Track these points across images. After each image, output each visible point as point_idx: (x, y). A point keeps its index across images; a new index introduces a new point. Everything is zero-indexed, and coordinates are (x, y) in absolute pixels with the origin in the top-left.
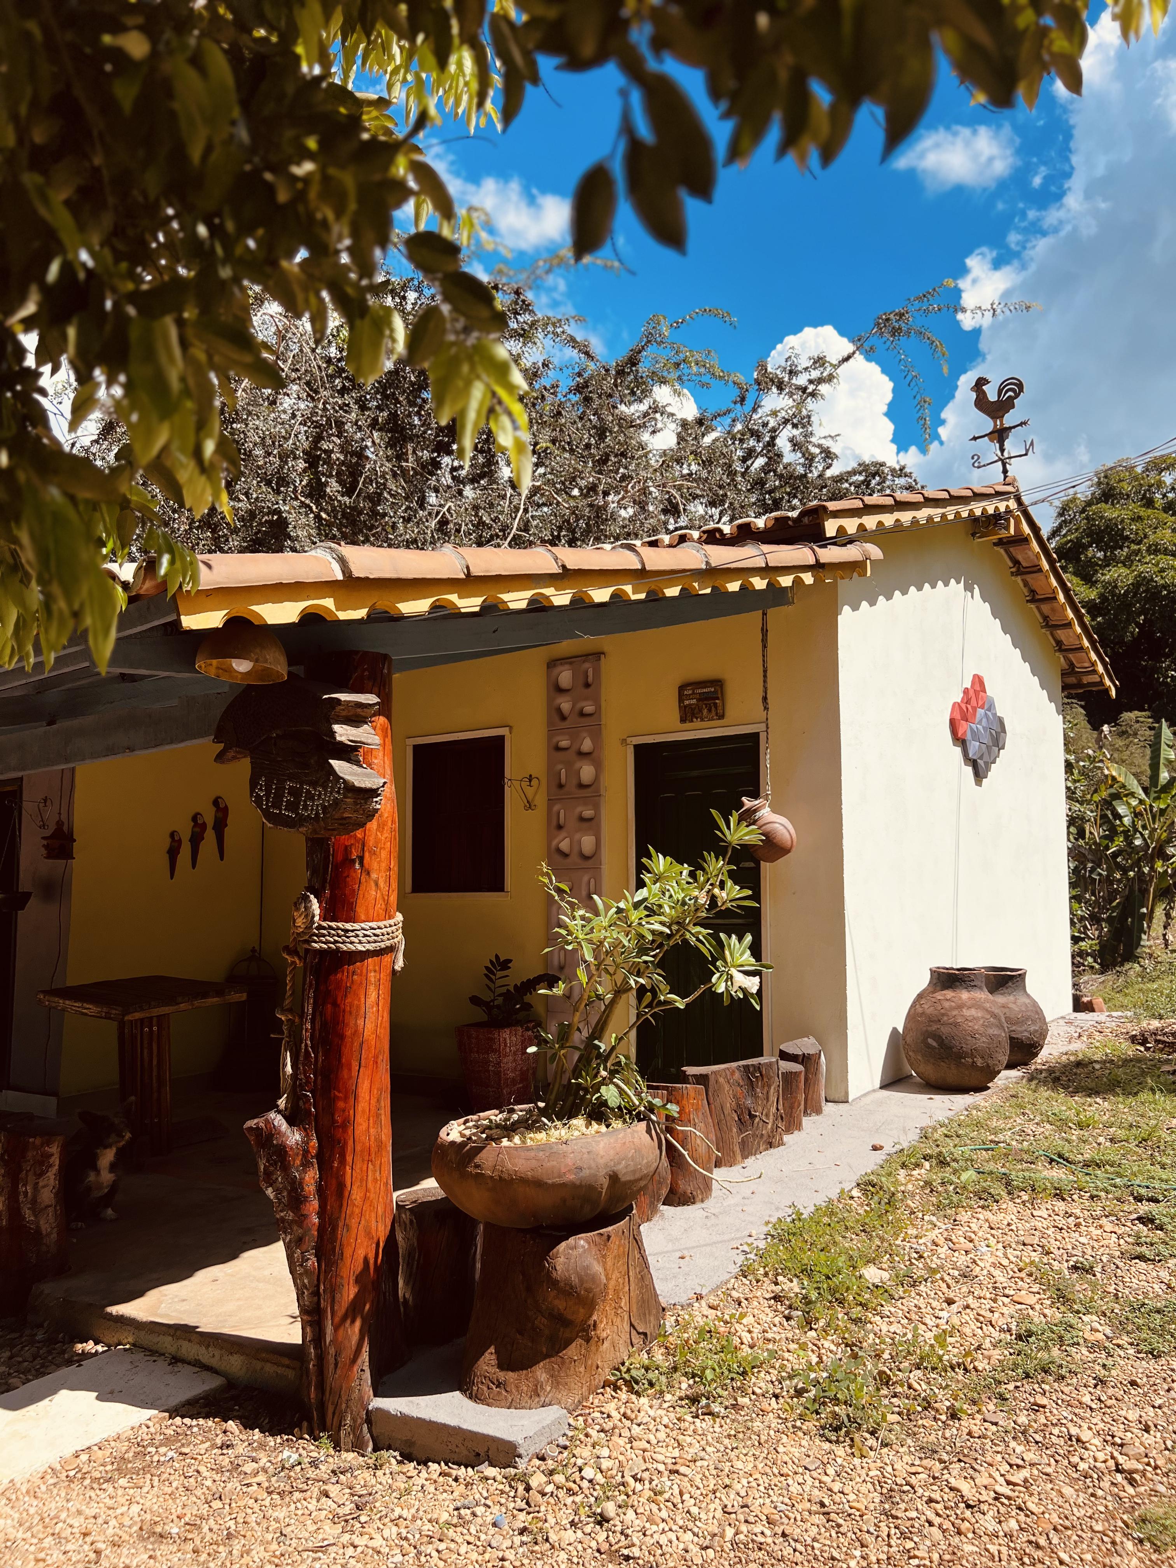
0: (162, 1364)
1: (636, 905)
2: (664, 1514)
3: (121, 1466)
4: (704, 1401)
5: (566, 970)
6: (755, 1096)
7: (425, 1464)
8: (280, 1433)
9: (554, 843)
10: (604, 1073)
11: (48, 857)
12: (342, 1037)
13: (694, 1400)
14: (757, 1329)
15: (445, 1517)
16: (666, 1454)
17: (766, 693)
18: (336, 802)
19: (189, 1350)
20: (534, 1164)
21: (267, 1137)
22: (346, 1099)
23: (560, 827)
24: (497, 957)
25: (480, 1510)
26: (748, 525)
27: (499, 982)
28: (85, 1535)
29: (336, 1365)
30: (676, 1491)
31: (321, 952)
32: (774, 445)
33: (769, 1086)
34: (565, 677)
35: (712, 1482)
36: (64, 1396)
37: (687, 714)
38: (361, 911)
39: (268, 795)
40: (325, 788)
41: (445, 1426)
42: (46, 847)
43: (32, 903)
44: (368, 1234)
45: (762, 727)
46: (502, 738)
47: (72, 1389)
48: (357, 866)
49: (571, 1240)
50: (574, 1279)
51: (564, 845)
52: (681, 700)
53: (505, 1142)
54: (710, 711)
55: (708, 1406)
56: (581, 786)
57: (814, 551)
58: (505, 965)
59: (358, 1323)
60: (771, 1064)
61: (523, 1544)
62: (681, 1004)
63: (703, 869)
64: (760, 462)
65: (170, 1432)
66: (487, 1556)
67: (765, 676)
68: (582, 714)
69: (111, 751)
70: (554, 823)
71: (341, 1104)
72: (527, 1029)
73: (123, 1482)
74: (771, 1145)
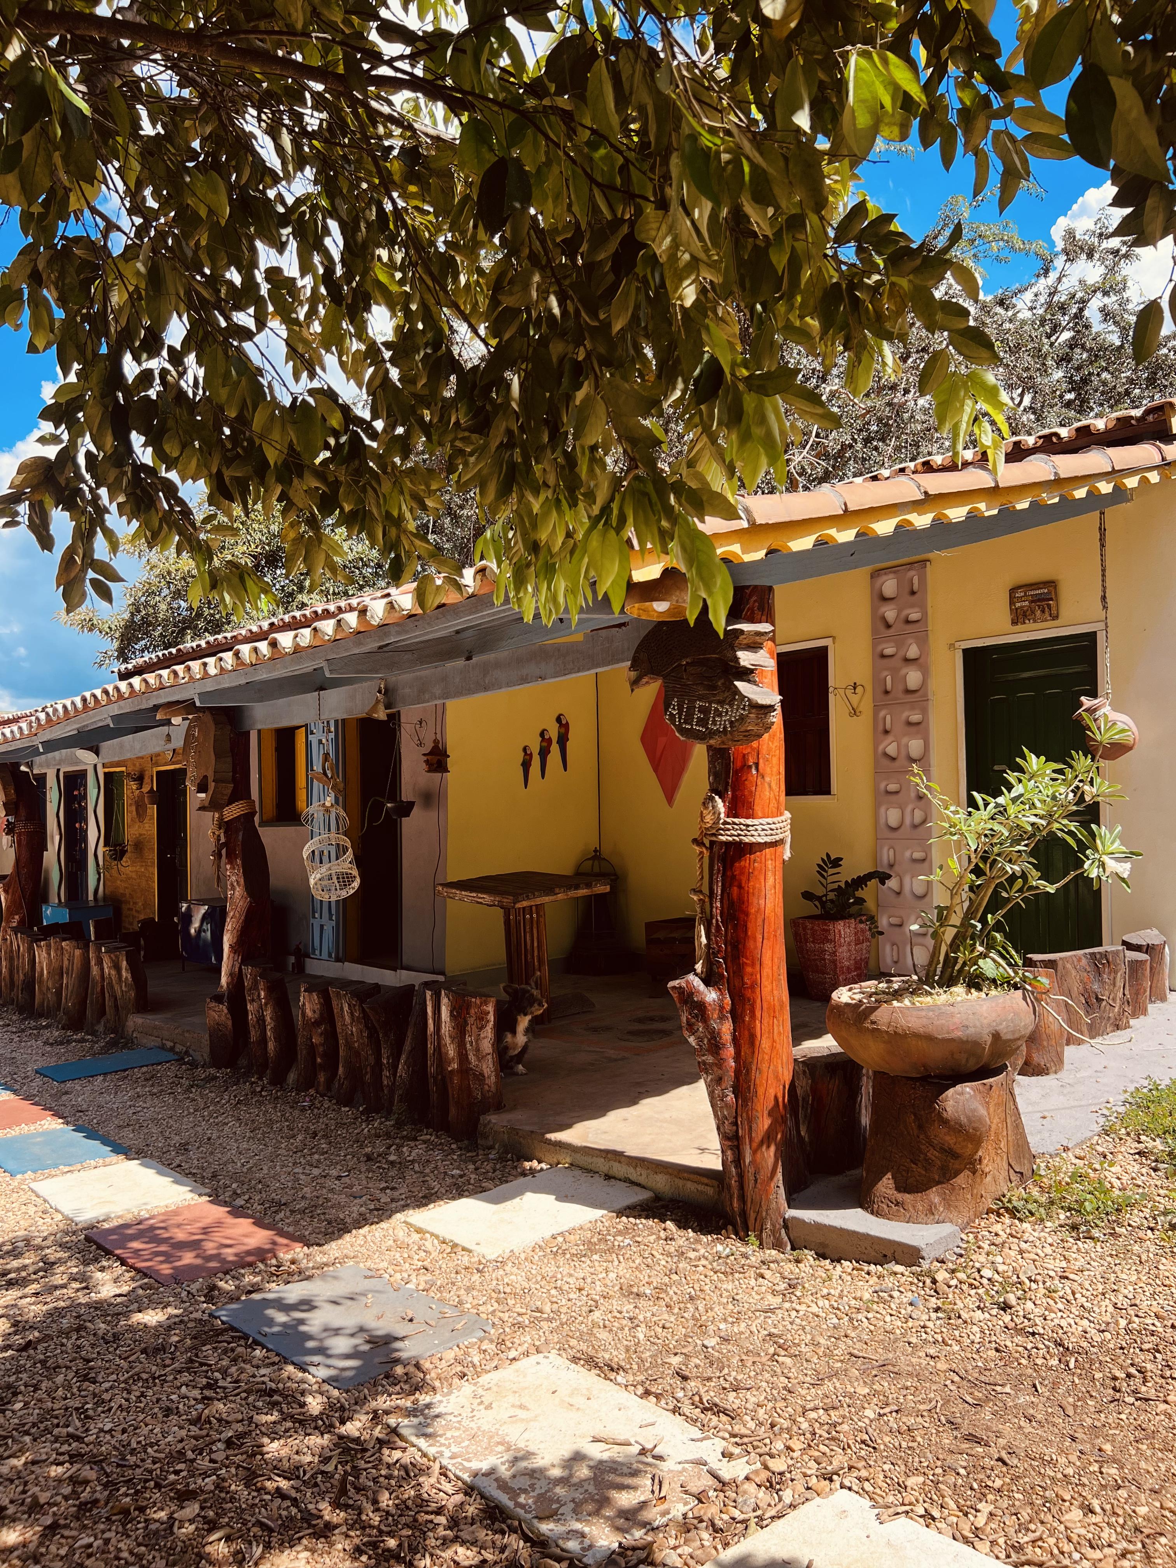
0: (598, 1180)
1: (1014, 800)
2: (1060, 1306)
3: (591, 1247)
4: (1083, 1228)
5: (896, 868)
6: (1103, 982)
7: (839, 1261)
8: (710, 1233)
9: (881, 748)
10: (980, 949)
11: (429, 771)
12: (747, 914)
13: (1074, 1227)
14: (1125, 1178)
15: (867, 1296)
16: (1056, 1265)
17: (1104, 592)
18: (742, 718)
19: (619, 1169)
20: (925, 1021)
21: (688, 997)
22: (753, 965)
23: (886, 732)
24: (828, 855)
25: (896, 1294)
26: (1087, 427)
27: (830, 879)
28: (580, 1290)
29: (756, 1181)
30: (1069, 1291)
31: (727, 844)
32: (1082, 317)
33: (1116, 972)
34: (889, 586)
35: (1100, 1287)
36: (529, 1196)
37: (1019, 617)
38: (758, 808)
39: (680, 714)
40: (731, 706)
41: (854, 1233)
42: (427, 762)
43: (415, 811)
44: (777, 1078)
45: (1102, 625)
46: (825, 649)
47: (535, 1192)
48: (754, 772)
49: (958, 1087)
50: (964, 1120)
51: (892, 750)
52: (1012, 603)
53: (895, 1003)
54: (1043, 611)
55: (1088, 1231)
56: (908, 692)
57: (1160, 449)
58: (836, 863)
59: (773, 1148)
60: (1118, 951)
61: (938, 1318)
62: (1051, 889)
63: (1071, 767)
64: (1066, 335)
65: (620, 1227)
66: (910, 1324)
67: (1103, 575)
68: (907, 622)
69: (524, 680)
70: (881, 728)
71: (749, 969)
72: (861, 922)
73: (596, 1257)
74: (1118, 1027)
